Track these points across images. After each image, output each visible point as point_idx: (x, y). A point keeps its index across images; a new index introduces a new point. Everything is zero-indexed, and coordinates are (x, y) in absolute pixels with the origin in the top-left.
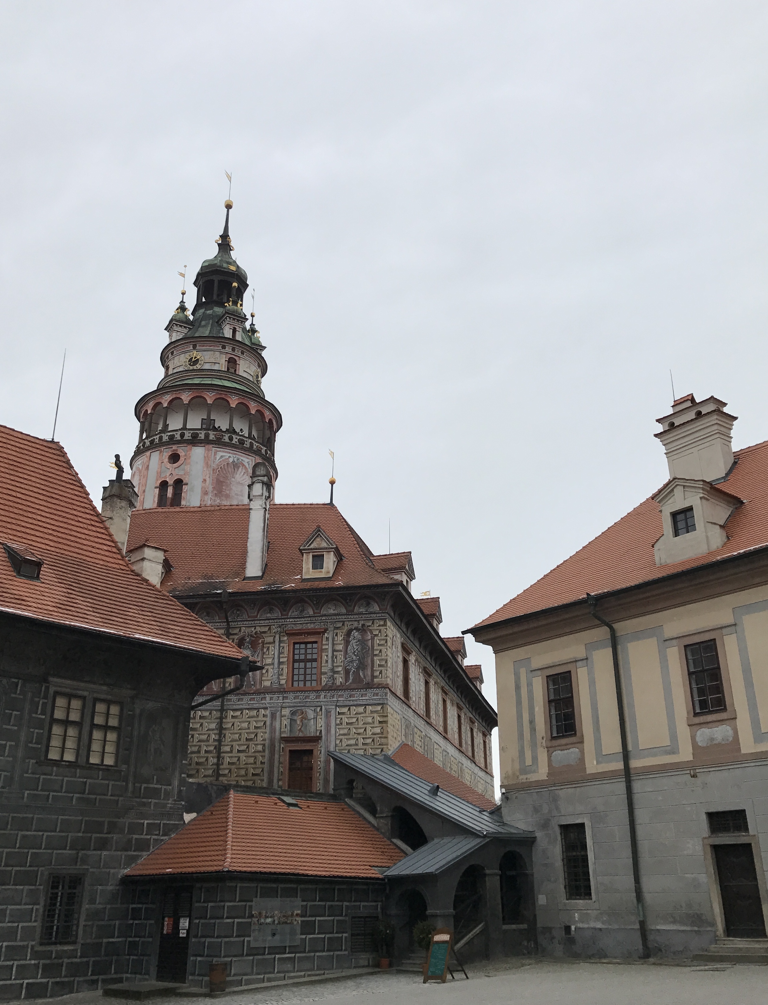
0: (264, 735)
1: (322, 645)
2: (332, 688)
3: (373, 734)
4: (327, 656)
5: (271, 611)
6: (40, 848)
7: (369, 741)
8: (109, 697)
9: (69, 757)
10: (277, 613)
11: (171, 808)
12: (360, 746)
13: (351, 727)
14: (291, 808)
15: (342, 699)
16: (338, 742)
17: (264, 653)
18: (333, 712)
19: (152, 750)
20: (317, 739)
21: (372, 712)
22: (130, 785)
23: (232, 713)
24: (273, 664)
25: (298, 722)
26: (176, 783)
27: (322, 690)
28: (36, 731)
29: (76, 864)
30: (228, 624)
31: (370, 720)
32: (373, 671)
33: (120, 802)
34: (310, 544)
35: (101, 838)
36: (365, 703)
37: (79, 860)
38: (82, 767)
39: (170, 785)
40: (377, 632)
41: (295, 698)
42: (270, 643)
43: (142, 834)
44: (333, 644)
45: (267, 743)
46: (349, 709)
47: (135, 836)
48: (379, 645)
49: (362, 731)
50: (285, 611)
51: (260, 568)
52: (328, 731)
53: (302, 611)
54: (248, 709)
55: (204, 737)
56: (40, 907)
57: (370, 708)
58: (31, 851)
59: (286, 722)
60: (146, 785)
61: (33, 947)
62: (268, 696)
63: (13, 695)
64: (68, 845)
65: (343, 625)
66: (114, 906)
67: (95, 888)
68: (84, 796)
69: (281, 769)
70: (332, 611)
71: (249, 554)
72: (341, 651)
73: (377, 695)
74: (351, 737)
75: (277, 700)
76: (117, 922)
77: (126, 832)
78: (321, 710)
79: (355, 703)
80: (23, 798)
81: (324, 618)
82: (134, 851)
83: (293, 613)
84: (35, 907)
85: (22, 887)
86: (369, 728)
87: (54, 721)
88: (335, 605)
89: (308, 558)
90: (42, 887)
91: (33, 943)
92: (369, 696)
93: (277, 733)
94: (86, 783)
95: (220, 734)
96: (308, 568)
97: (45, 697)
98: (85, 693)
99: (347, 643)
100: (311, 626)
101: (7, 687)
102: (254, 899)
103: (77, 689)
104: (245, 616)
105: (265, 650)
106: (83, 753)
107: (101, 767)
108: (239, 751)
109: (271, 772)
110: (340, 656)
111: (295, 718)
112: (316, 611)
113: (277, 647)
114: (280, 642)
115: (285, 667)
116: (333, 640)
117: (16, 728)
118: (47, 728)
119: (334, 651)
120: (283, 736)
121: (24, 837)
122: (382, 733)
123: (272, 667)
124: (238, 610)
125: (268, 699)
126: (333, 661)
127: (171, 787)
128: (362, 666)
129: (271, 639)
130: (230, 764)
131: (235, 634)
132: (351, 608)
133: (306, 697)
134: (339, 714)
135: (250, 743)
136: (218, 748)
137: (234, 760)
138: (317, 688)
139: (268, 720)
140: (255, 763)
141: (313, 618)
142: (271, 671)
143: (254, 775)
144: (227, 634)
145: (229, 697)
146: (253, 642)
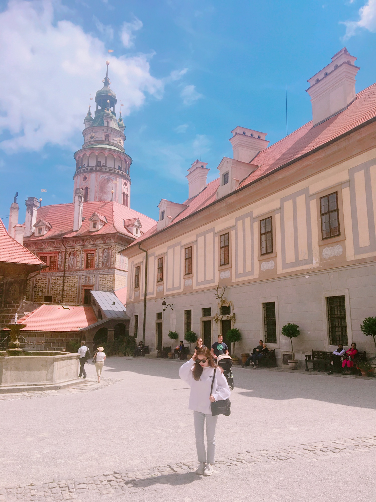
0: (77, 285)
1: (95, 254)
2: (98, 269)
3: (110, 284)
4: (96, 258)
5: (79, 242)
10: (81, 244)
12: (106, 288)
13: (103, 282)
15: (101, 272)
16: (99, 287)
17: (77, 257)
18: (98, 277)
20: (92, 286)
21: (110, 277)
23: (67, 278)
24: (80, 261)
26: (21, 303)
27: (95, 269)
30: (66, 248)
31: (109, 279)
32: (111, 263)
36: (108, 273)
40: (113, 250)
41: (86, 272)
44: (99, 254)
45: (78, 287)
46: (103, 276)
48: (113, 254)
49: (107, 283)
50: (84, 243)
52: (96, 283)
53: (89, 242)
55: (59, 286)
57: (109, 275)
59: (83, 280)
60: (9, 304)
62: (78, 272)
65: (102, 247)
69: (82, 296)
70: (99, 243)
71: (74, 223)
72: (101, 256)
73: (112, 271)
74: (103, 285)
75: (81, 273)
78: (94, 276)
79: (105, 274)
81: (96, 245)
83: (86, 243)
86: (109, 282)
88: (100, 240)
89: (91, 224)
92: (110, 271)
93: (81, 284)
95: (63, 284)
96: (91, 227)
99: (103, 253)
100: (92, 248)
104: (71, 245)
108: (69, 290)
109: (79, 297)
110: (101, 258)
111: (86, 279)
112: (94, 243)
113: (81, 255)
114: (82, 253)
116: (99, 252)
119: (99, 256)
120: (83, 285)
122: (113, 284)
125: (78, 273)
126: (99, 260)
128: (108, 261)
129: (79, 253)
130: (66, 294)
131: (68, 251)
132: (105, 241)
133: (90, 272)
134: (100, 277)
135: (73, 287)
136: (63, 289)
137: (68, 293)
138: (94, 269)
139: (78, 280)
140: (74, 294)
141: (93, 245)
142: (79, 263)
143: (73, 297)
144: (66, 251)
145: (66, 272)
146: (74, 254)
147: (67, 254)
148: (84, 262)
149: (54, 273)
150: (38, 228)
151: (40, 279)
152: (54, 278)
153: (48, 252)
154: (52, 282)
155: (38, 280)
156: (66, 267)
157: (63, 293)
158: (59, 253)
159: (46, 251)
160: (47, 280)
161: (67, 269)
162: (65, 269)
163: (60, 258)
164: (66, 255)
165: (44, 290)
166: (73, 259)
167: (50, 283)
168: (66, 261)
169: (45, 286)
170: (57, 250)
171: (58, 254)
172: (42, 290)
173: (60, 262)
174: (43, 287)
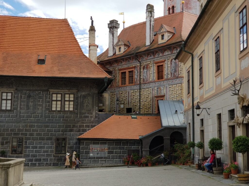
0: (151, 96)
1: (164, 65)
2: (167, 79)
3: (179, 93)
4: (165, 69)
5: (151, 56)
6: (53, 132)
7: (178, 95)
8: (69, 93)
9: (59, 109)
10: (152, 57)
11: (93, 121)
12: (175, 97)
13: (173, 91)
14: (133, 119)
15: (170, 83)
16: (169, 96)
18: (168, 87)
19: (85, 106)
20: (163, 96)
21: (178, 86)
22: (79, 116)
23: (143, 90)
24: (152, 73)
25: (159, 91)
26: (94, 114)
27: (165, 80)
28: (48, 104)
29: (63, 135)
30: (140, 62)
31: (178, 89)
32: (178, 72)
33: (76, 120)
34: (160, 31)
35: (71, 129)
36: (177, 83)
37: (64, 134)
38: (62, 112)
39: (92, 114)
41: (158, 84)
42: (151, 67)
43: (84, 128)
44: (167, 65)
45: (151, 98)
46: (172, 86)
47: (81, 128)
49: (176, 92)
50: (154, 56)
51: (149, 42)
52: (167, 93)
53: (159, 55)
54: (147, 88)
55: (136, 98)
56: (54, 146)
57: (178, 85)
58: (50, 133)
59: (156, 91)
60: (84, 115)
61: (53, 155)
63: (40, 95)
64: (61, 131)
65: (170, 58)
66: (76, 145)
67: (70, 141)
68: (64, 119)
69: (155, 106)
70: (167, 54)
71: (146, 38)
72: (169, 67)
73: (180, 80)
74: (173, 95)
75: (153, 85)
76: (78, 150)
77: (78, 127)
78: (165, 87)
79: (174, 84)
80: (46, 120)
81: (165, 56)
82: (82, 132)
83: (156, 56)
84: (53, 145)
85: (48, 141)
86: (177, 91)
87: (52, 101)
88: (168, 51)
89: (160, 36)
90: (54, 141)
91: (53, 154)
92: (178, 81)
94: (64, 115)
95: (140, 96)
96: (160, 40)
97: (49, 95)
98: (62, 92)
99: (171, 64)
100: (161, 60)
101: (38, 93)
102: (90, 145)
103: (59, 92)
104: (144, 59)
105: (150, 69)
106: (63, 108)
107: (69, 111)
108: (145, 101)
109: (153, 107)
110: (169, 68)
112: (162, 54)
113: (153, 68)
114: (154, 66)
115: (155, 74)
116: (167, 63)
117: (42, 103)
118: (51, 103)
119: (168, 67)
120: (155, 96)
121: (47, 129)
122: (181, 93)
123: (152, 74)
124: (143, 57)
125: (151, 85)
126: (167, 70)
127: (92, 115)
128: (175, 71)
129: (151, 66)
130: (143, 105)
131: (142, 65)
132: (172, 52)
133: (161, 83)
134: (170, 87)
135: (147, 98)
136: (140, 100)
137: (144, 104)
138: (163, 80)
139: (151, 91)
140: (149, 104)
141: (162, 57)
142: (151, 76)
143: (149, 108)
144: (140, 65)
145: (142, 85)
146: (147, 67)
147: (141, 67)
148: (156, 74)
149: (132, 87)
150: (118, 47)
151: (122, 92)
152: (133, 91)
153: (127, 68)
154: (131, 95)
155: (120, 94)
156: (141, 80)
157: (140, 104)
158: (135, 67)
159: (125, 67)
160: (127, 93)
161: (142, 82)
162: (140, 82)
163: (136, 72)
164: (140, 69)
165: (125, 102)
166: (146, 72)
167: (130, 96)
168: (141, 74)
169: (126, 99)
170: (134, 65)
171: (134, 69)
172: (123, 102)
173: (136, 76)
174: (124, 100)
